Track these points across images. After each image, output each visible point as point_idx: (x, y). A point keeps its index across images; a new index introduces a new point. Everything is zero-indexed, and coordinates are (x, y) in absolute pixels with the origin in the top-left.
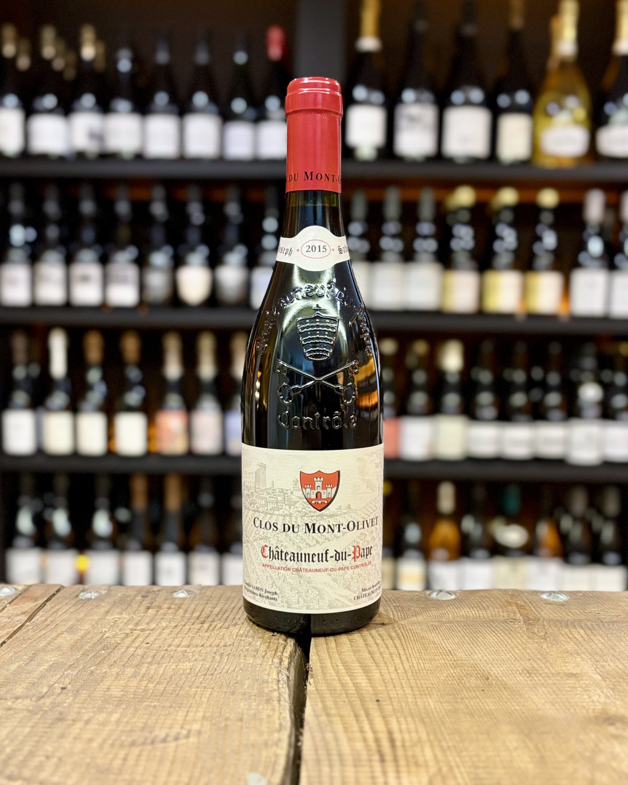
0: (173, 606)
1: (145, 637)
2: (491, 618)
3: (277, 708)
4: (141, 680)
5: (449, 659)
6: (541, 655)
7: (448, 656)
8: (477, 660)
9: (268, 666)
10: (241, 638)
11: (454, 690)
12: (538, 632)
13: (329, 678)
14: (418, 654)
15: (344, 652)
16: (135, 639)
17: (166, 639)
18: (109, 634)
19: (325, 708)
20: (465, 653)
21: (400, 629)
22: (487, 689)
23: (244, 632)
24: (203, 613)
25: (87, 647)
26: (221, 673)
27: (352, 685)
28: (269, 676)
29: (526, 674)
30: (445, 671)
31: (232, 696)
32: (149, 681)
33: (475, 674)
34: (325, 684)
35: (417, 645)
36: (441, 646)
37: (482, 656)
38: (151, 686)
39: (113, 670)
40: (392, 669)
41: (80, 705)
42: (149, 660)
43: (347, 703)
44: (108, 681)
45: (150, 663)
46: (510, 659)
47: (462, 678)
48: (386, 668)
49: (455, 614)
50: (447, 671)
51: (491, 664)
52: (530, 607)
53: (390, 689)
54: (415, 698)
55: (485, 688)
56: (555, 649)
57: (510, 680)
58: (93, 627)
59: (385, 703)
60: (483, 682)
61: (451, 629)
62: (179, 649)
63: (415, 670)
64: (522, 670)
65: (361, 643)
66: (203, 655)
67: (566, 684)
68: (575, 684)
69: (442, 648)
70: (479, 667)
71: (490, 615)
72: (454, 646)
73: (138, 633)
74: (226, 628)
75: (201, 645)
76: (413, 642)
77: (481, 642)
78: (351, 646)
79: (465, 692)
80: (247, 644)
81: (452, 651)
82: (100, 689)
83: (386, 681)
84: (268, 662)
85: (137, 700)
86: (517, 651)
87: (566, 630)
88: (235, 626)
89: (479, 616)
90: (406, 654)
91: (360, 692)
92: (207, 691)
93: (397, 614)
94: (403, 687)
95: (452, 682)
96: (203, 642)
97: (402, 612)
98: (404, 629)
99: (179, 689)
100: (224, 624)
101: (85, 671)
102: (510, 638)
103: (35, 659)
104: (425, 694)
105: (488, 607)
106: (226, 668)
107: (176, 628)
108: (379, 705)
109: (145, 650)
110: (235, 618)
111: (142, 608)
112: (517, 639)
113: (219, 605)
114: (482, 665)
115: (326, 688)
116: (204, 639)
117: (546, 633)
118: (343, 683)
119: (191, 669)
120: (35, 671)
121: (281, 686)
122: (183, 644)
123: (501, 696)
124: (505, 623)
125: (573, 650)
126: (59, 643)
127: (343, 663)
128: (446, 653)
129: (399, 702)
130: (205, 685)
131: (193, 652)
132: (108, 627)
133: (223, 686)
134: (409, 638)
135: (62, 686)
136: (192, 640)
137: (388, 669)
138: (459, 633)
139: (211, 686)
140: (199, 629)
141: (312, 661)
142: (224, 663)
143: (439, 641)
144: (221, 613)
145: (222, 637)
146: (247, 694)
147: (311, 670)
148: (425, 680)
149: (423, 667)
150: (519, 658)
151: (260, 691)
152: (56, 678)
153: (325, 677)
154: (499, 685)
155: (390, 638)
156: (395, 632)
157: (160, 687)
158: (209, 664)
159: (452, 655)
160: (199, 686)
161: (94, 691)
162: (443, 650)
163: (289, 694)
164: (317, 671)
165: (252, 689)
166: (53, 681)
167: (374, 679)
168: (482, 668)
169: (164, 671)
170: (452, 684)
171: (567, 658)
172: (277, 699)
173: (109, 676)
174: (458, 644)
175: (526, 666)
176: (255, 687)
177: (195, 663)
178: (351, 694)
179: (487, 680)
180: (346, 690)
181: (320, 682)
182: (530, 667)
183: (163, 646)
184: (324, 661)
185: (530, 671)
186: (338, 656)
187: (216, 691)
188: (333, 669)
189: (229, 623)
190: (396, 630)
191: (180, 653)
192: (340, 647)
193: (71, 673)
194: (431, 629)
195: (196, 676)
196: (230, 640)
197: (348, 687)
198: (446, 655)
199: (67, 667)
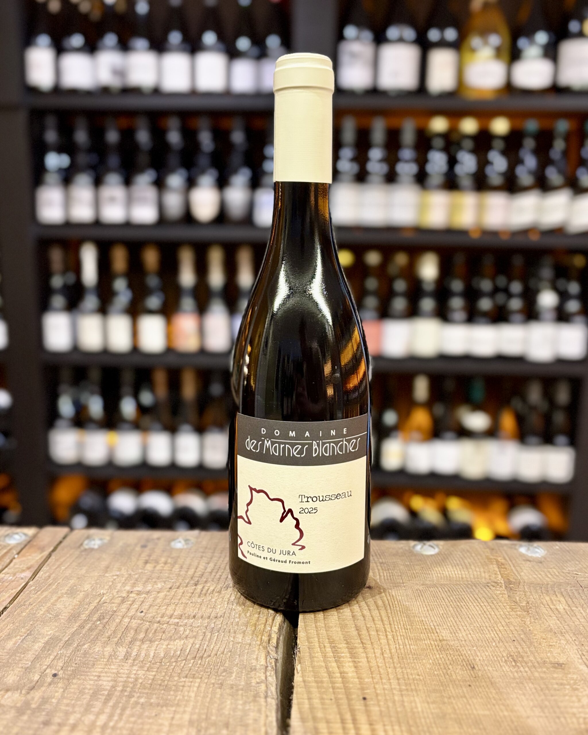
0: (170, 560)
1: (140, 603)
2: (473, 580)
3: (263, 709)
4: (133, 665)
5: (434, 638)
6: (525, 634)
7: (434, 633)
8: (462, 641)
9: (257, 647)
10: (231, 606)
11: (440, 684)
12: (520, 600)
13: (316, 664)
14: (404, 631)
15: (332, 627)
16: (131, 605)
17: (160, 606)
18: (107, 598)
19: (312, 708)
20: (450, 631)
21: (386, 595)
22: (474, 683)
24: (199, 569)
25: (84, 615)
26: (210, 656)
27: (338, 675)
28: (257, 661)
29: (511, 662)
30: (431, 656)
31: (218, 690)
32: (140, 667)
33: (460, 660)
34: (312, 674)
35: (403, 618)
36: (426, 619)
37: (467, 635)
38: (141, 673)
39: (106, 649)
40: (378, 652)
41: (69, 701)
42: (142, 636)
43: (334, 700)
44: (99, 665)
45: (143, 641)
46: (495, 639)
47: (448, 666)
48: (372, 651)
49: (439, 575)
50: (433, 656)
51: (476, 646)
52: (510, 566)
53: (377, 680)
54: (402, 695)
55: (472, 682)
56: (538, 627)
57: (496, 671)
58: (93, 587)
59: (372, 702)
60: (470, 674)
61: (435, 595)
62: (172, 621)
63: (402, 654)
64: (507, 655)
65: (349, 615)
66: (194, 629)
68: (562, 679)
70: (465, 650)
71: (472, 576)
72: (439, 619)
73: (133, 597)
74: (218, 592)
75: (193, 615)
76: (399, 614)
77: (465, 614)
78: (339, 618)
79: (451, 688)
80: (238, 615)
81: (437, 627)
82: (92, 677)
83: (373, 669)
84: (257, 641)
85: (126, 694)
86: (501, 628)
87: (547, 598)
88: (227, 588)
89: (462, 578)
90: (392, 632)
91: (347, 685)
92: (195, 682)
93: (384, 573)
94: (389, 679)
95: (438, 672)
96: (195, 612)
97: (387, 572)
98: (390, 595)
99: (168, 678)
100: (216, 586)
101: (78, 650)
102: (492, 609)
103: (32, 633)
104: (412, 690)
105: (470, 565)
106: (216, 648)
107: (171, 591)
108: (366, 705)
110: (227, 577)
111: (141, 563)
112: (500, 610)
113: (215, 559)
114: (467, 649)
115: (313, 679)
116: (196, 607)
117: (528, 603)
118: (330, 672)
119: (181, 650)
120: (30, 650)
121: (268, 674)
122: (176, 613)
123: (488, 695)
124: (487, 587)
125: (556, 627)
126: (58, 610)
127: (330, 643)
129: (386, 700)
130: (193, 673)
131: (185, 625)
132: (106, 587)
133: (211, 675)
134: (395, 608)
135: (54, 672)
136: (184, 609)
137: (374, 653)
138: (443, 601)
139: (199, 675)
140: (193, 593)
141: (299, 639)
142: (214, 642)
143: (424, 613)
144: (215, 571)
145: (213, 604)
146: (234, 687)
147: (299, 651)
148: (411, 668)
149: (409, 648)
150: (503, 638)
151: (247, 683)
152: (50, 660)
153: (312, 662)
154: (486, 678)
155: (376, 608)
156: (381, 600)
157: (149, 675)
158: (200, 642)
159: (437, 632)
160: (188, 674)
161: (85, 680)
162: (429, 624)
163: (277, 685)
164: (305, 653)
165: (239, 680)
166: (46, 665)
167: (361, 667)
168: (467, 652)
169: (155, 652)
170: (438, 676)
171: (551, 640)
172: (264, 695)
173: (102, 658)
174: (442, 617)
175: (510, 650)
176: (243, 677)
177: (186, 642)
178: (338, 688)
179: (473, 670)
180: (333, 683)
181: (308, 669)
182: (515, 652)
183: (156, 616)
184: (312, 639)
185: (515, 657)
186: (325, 633)
187: (204, 683)
188: (321, 651)
189: (222, 585)
190: (383, 597)
191: (172, 627)
192: (328, 620)
193: (65, 652)
194: (416, 596)
195: (185, 660)
196: (221, 609)
197: (335, 678)
198: (431, 631)
199: (62, 645)
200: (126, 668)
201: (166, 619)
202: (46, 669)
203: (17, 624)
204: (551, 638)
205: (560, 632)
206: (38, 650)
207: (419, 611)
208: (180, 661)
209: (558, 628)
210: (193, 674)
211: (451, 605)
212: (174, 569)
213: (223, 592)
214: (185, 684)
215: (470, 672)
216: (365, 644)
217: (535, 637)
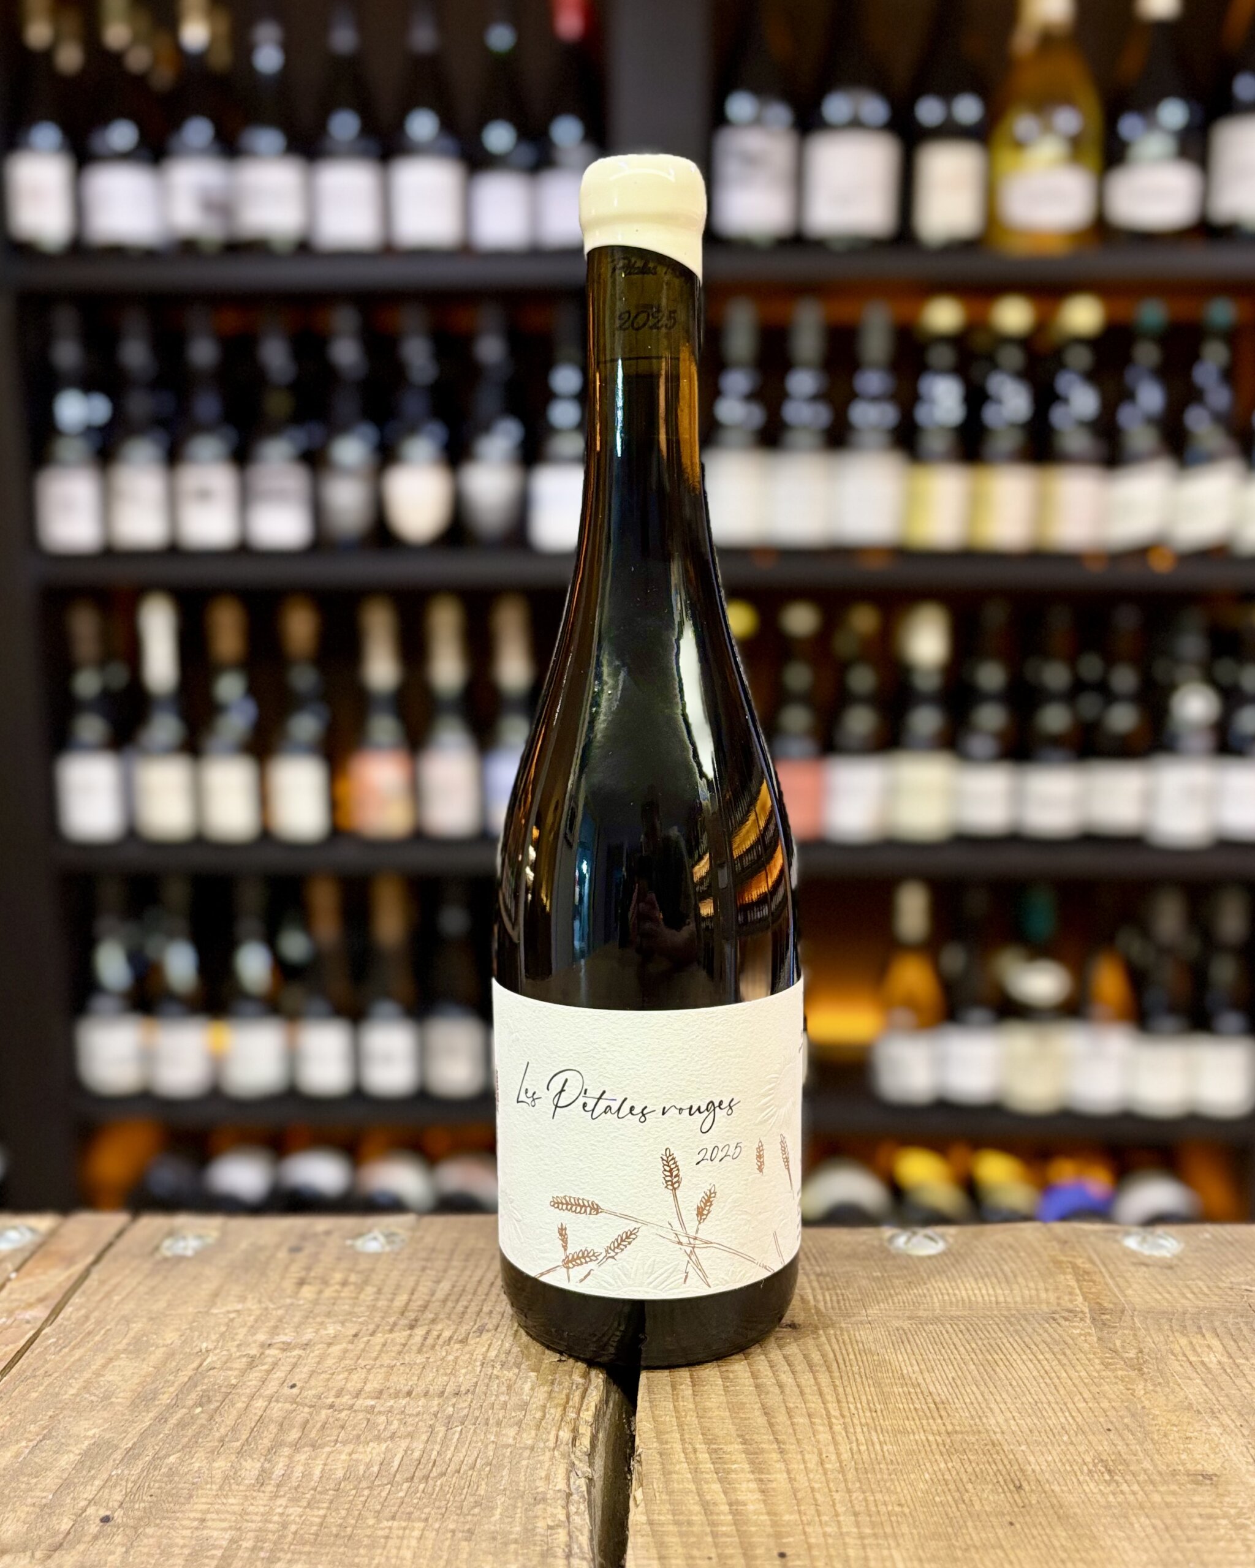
0: (353, 1278)
1: (289, 1368)
2: (1022, 1308)
4: (276, 1496)
5: (935, 1428)
6: (1133, 1415)
7: (934, 1419)
8: (995, 1433)
9: (548, 1454)
10: (490, 1370)
11: (947, 1521)
12: (1123, 1347)
13: (676, 1486)
14: (868, 1414)
15: (711, 1409)
16: (269, 1372)
17: (333, 1374)
18: (215, 1358)
20: (970, 1412)
21: (829, 1341)
22: (1021, 1519)
23: (499, 1352)
24: (417, 1294)
25: (166, 1396)
26: (444, 1474)
27: (725, 1508)
28: (549, 1483)
29: (1102, 1473)
30: (928, 1465)
31: (464, 1544)
32: (291, 1500)
34: (668, 1506)
35: (867, 1389)
36: (918, 1391)
37: (1006, 1420)
38: (294, 1511)
39: (216, 1465)
40: (812, 1460)
42: (294, 1435)
43: (715, 1560)
44: (202, 1497)
45: (296, 1446)
46: (1067, 1427)
47: (964, 1486)
48: (799, 1457)
49: (946, 1297)
50: (931, 1465)
51: (1027, 1442)
52: (1104, 1277)
53: (809, 1517)
54: (864, 1547)
55: (1016, 1515)
56: (1162, 1400)
57: (1070, 1492)
58: (184, 1338)
59: (798, 1562)
60: (1012, 1501)
61: (937, 1339)
62: (361, 1403)
63: (863, 1463)
64: (1093, 1460)
65: (747, 1382)
66: (410, 1420)
67: (1193, 1505)
68: (1212, 1507)
69: (920, 1396)
70: (1001, 1452)
71: (1019, 1299)
72: (945, 1389)
73: (275, 1356)
74: (461, 1341)
75: (407, 1389)
76: (859, 1380)
77: (1003, 1377)
78: (726, 1389)
79: (971, 1529)
80: (504, 1389)
81: (941, 1406)
82: (186, 1523)
83: (800, 1495)
84: (548, 1440)
86: (1081, 1405)
87: (1183, 1342)
88: (481, 1333)
89: (997, 1302)
90: (843, 1416)
91: (745, 1528)
92: (413, 1529)
93: (824, 1296)
94: (837, 1515)
95: (943, 1498)
96: (410, 1383)
97: (832, 1292)
98: (838, 1341)
99: (353, 1522)
100: (458, 1328)
101: (155, 1469)
103: (54, 1434)
104: (886, 1536)
105: (1015, 1276)
106: (458, 1457)
107: (356, 1341)
109: (288, 1406)
110: (481, 1310)
111: (289, 1284)
112: (1079, 1368)
113: (452, 1272)
114: (1006, 1448)
115: (670, 1517)
116: (413, 1374)
117: (1141, 1352)
118: (708, 1502)
119: (381, 1464)
120: (51, 1470)
121: (573, 1509)
122: (368, 1388)
123: (1051, 1542)
124: (1051, 1321)
125: (1202, 1401)
126: (108, 1385)
127: (708, 1442)
128: (927, 1412)
129: (829, 1557)
130: (408, 1510)
131: (390, 1411)
132: (214, 1337)
133: (448, 1513)
134: (849, 1368)
135: (103, 1513)
136: (388, 1378)
137: (804, 1462)
138: (955, 1352)
139: (422, 1513)
140: (404, 1345)
141: (640, 1435)
142: (454, 1445)
143: (913, 1376)
144: (453, 1298)
145: (451, 1367)
146: (499, 1537)
147: (639, 1462)
148: (884, 1490)
149: (880, 1451)
150: (1086, 1427)
151: (527, 1529)
152: (94, 1488)
153: (667, 1482)
154: (1045, 1507)
155: (808, 1368)
156: (819, 1350)
157: (313, 1516)
158: (421, 1446)
159: (941, 1417)
160: (396, 1513)
161: (172, 1528)
162: (923, 1401)
163: (591, 1531)
164: (652, 1464)
165: (511, 1523)
166: (86, 1499)
167: (773, 1489)
168: (1006, 1456)
169: (323, 1469)
170: (943, 1505)
171: (1190, 1427)
172: (564, 1550)
173: (207, 1483)
174: (953, 1384)
175: (1101, 1448)
176: (518, 1515)
177: (391, 1446)
178: (725, 1535)
179: (1018, 1492)
180: (712, 1524)
181: (658, 1498)
182: (1111, 1452)
183: (325, 1394)
184: (667, 1436)
185: (1111, 1463)
186: (696, 1422)
187: (433, 1529)
188: (686, 1458)
189: (468, 1327)
190: (821, 1345)
191: (361, 1416)
192: (702, 1395)
193: (126, 1472)
194: (895, 1341)
195: (391, 1483)
196: (467, 1377)
197: (718, 1514)
198: (929, 1415)
199: (119, 1457)
200: (261, 1502)
201: (346, 1399)
202: (87, 1506)
203: (19, 1416)
204: (1189, 1423)
205: (1209, 1410)
206: (67, 1469)
207: (902, 1374)
208: (379, 1486)
209: (1206, 1401)
210: (408, 1513)
211: (972, 1359)
212: (362, 1296)
213: (471, 1341)
214: (390, 1533)
215: (1013, 1497)
216: (784, 1443)
217: (1154, 1422)
